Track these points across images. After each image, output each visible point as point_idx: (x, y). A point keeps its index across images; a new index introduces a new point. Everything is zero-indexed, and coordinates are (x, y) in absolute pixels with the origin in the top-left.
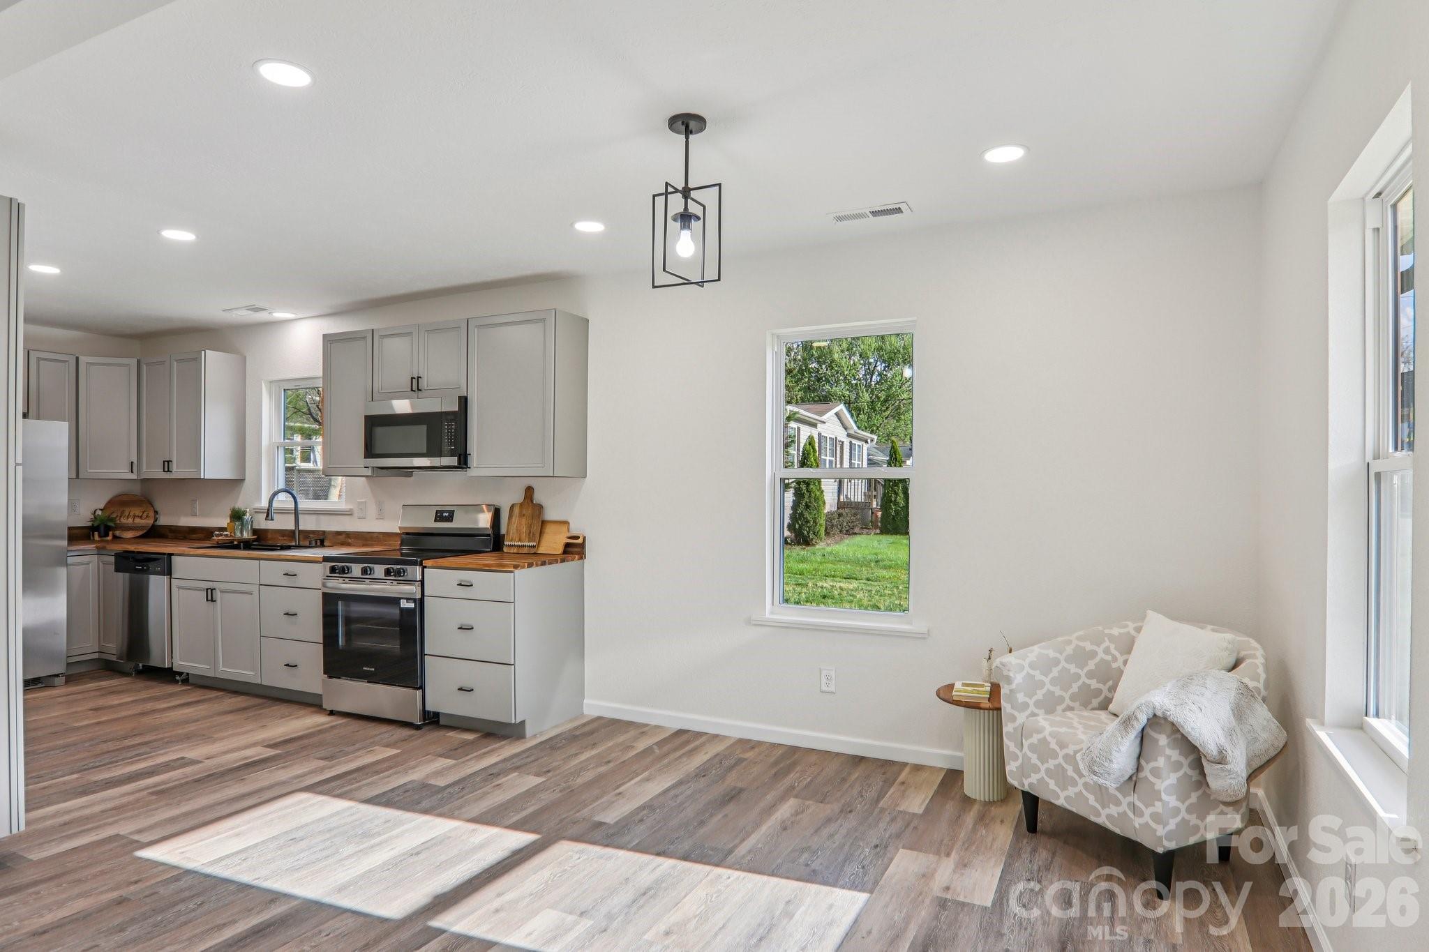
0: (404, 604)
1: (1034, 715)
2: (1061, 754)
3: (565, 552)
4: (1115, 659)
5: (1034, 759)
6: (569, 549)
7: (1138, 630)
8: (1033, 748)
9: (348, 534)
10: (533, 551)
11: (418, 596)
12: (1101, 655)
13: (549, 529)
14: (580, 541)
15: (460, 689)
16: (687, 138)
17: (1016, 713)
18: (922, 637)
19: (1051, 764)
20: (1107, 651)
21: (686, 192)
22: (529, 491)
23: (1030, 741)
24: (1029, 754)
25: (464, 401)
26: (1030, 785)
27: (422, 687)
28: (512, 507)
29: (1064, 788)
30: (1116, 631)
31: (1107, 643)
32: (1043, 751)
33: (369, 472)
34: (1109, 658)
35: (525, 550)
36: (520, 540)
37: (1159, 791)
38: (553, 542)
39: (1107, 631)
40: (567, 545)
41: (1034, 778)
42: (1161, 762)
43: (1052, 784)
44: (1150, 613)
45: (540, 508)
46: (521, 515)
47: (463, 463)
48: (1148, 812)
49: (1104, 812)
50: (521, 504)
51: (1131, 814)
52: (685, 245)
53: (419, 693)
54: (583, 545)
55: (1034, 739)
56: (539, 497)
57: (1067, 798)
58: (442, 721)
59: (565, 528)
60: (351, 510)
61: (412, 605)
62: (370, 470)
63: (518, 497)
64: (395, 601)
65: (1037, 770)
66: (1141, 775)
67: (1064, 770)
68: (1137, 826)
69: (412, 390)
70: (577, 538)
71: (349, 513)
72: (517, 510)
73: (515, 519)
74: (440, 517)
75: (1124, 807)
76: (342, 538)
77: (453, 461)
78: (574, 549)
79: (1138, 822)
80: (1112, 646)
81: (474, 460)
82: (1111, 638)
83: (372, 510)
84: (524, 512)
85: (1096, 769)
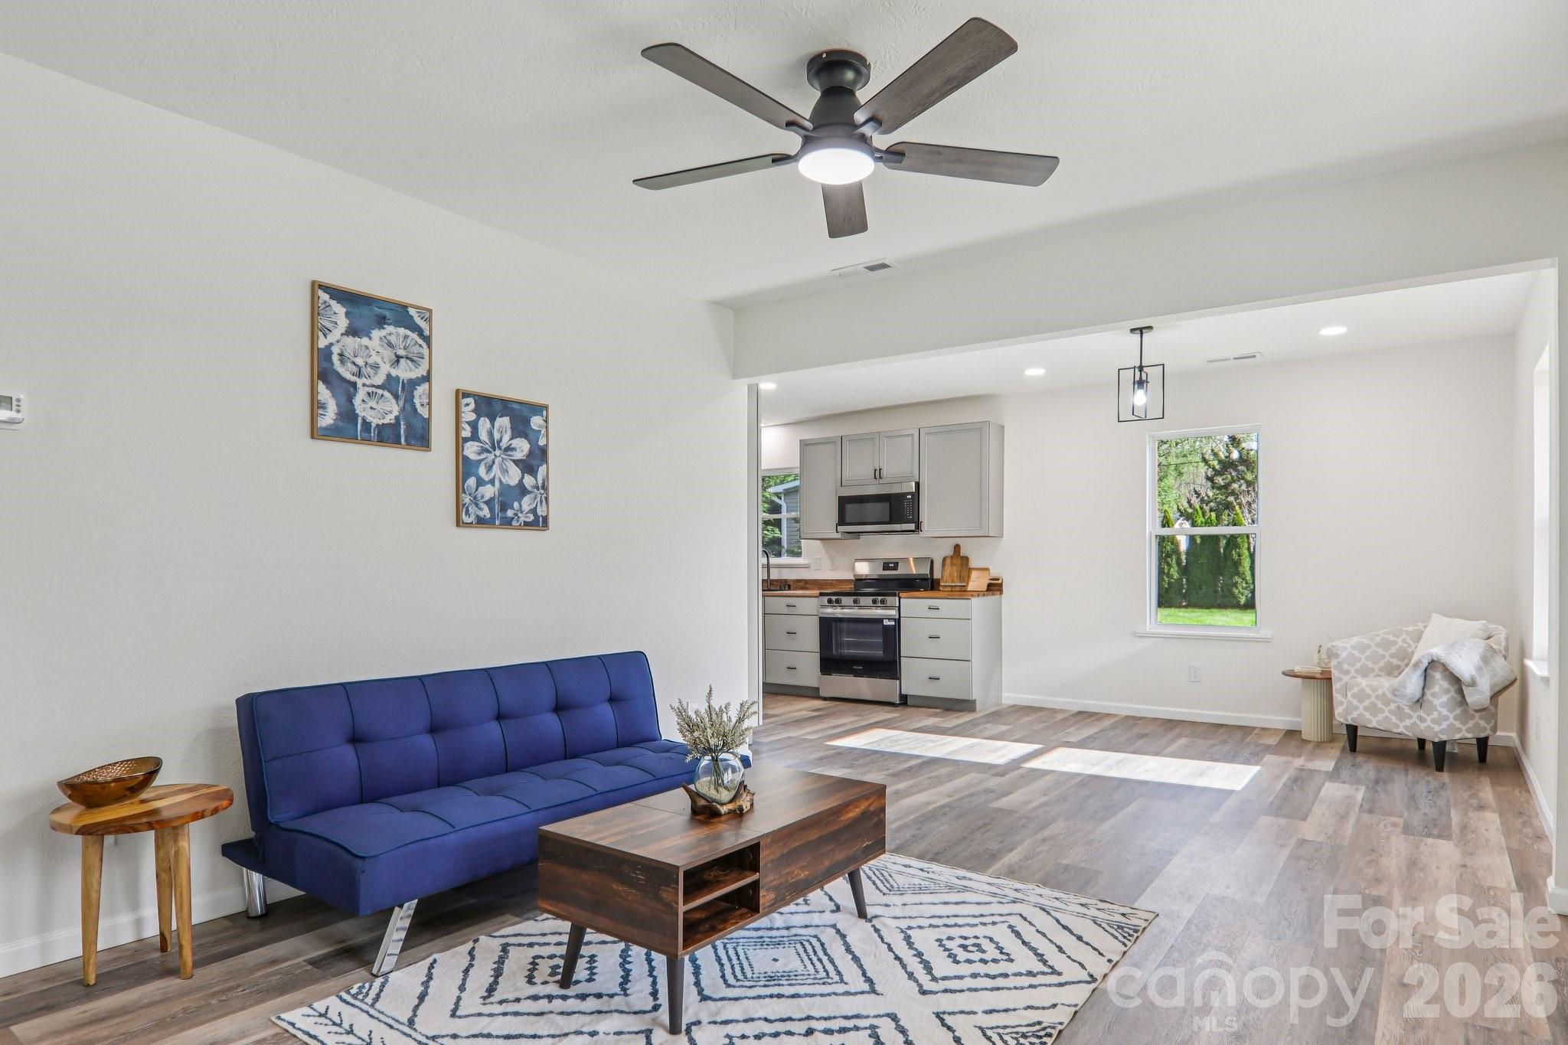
0: (886, 622)
1: (1354, 677)
2: (1373, 696)
3: (988, 590)
4: (1410, 646)
5: (1355, 702)
6: (990, 588)
7: (1425, 627)
8: (1354, 696)
9: (806, 582)
10: (964, 589)
11: (897, 617)
12: (1400, 643)
13: (974, 574)
14: (1000, 582)
15: (930, 678)
16: (1141, 337)
17: (1342, 676)
18: (1266, 641)
19: (1367, 703)
20: (1404, 641)
21: (1141, 368)
22: (957, 547)
23: (1353, 691)
24: (1351, 699)
25: (918, 485)
26: (1353, 719)
27: (899, 679)
28: (944, 559)
29: (1375, 716)
30: (1410, 629)
31: (1404, 636)
32: (1362, 696)
33: (839, 536)
34: (1406, 645)
35: (958, 589)
36: (953, 582)
37: (1436, 706)
38: (977, 582)
39: (1405, 629)
40: (989, 585)
41: (1355, 714)
42: (1437, 689)
43: (1368, 715)
44: (1435, 615)
45: (966, 559)
46: (952, 564)
47: (918, 528)
48: (1429, 719)
49: (1402, 725)
50: (952, 557)
51: (1418, 722)
52: (1140, 398)
53: (898, 681)
54: (1000, 585)
55: (1356, 690)
56: (963, 552)
57: (1377, 722)
58: (909, 702)
59: (985, 573)
60: (808, 564)
61: (893, 623)
62: (840, 534)
63: (949, 552)
64: (880, 621)
65: (1357, 708)
66: (1425, 698)
67: (1376, 705)
68: (1422, 728)
69: (875, 478)
70: (998, 579)
71: (807, 567)
72: (948, 561)
73: (948, 567)
74: (886, 567)
75: (1415, 719)
76: (801, 584)
77: (912, 526)
78: (994, 587)
79: (1422, 726)
80: (1408, 638)
81: (925, 526)
82: (1408, 633)
83: (827, 562)
84: (955, 562)
85: (1396, 693)
